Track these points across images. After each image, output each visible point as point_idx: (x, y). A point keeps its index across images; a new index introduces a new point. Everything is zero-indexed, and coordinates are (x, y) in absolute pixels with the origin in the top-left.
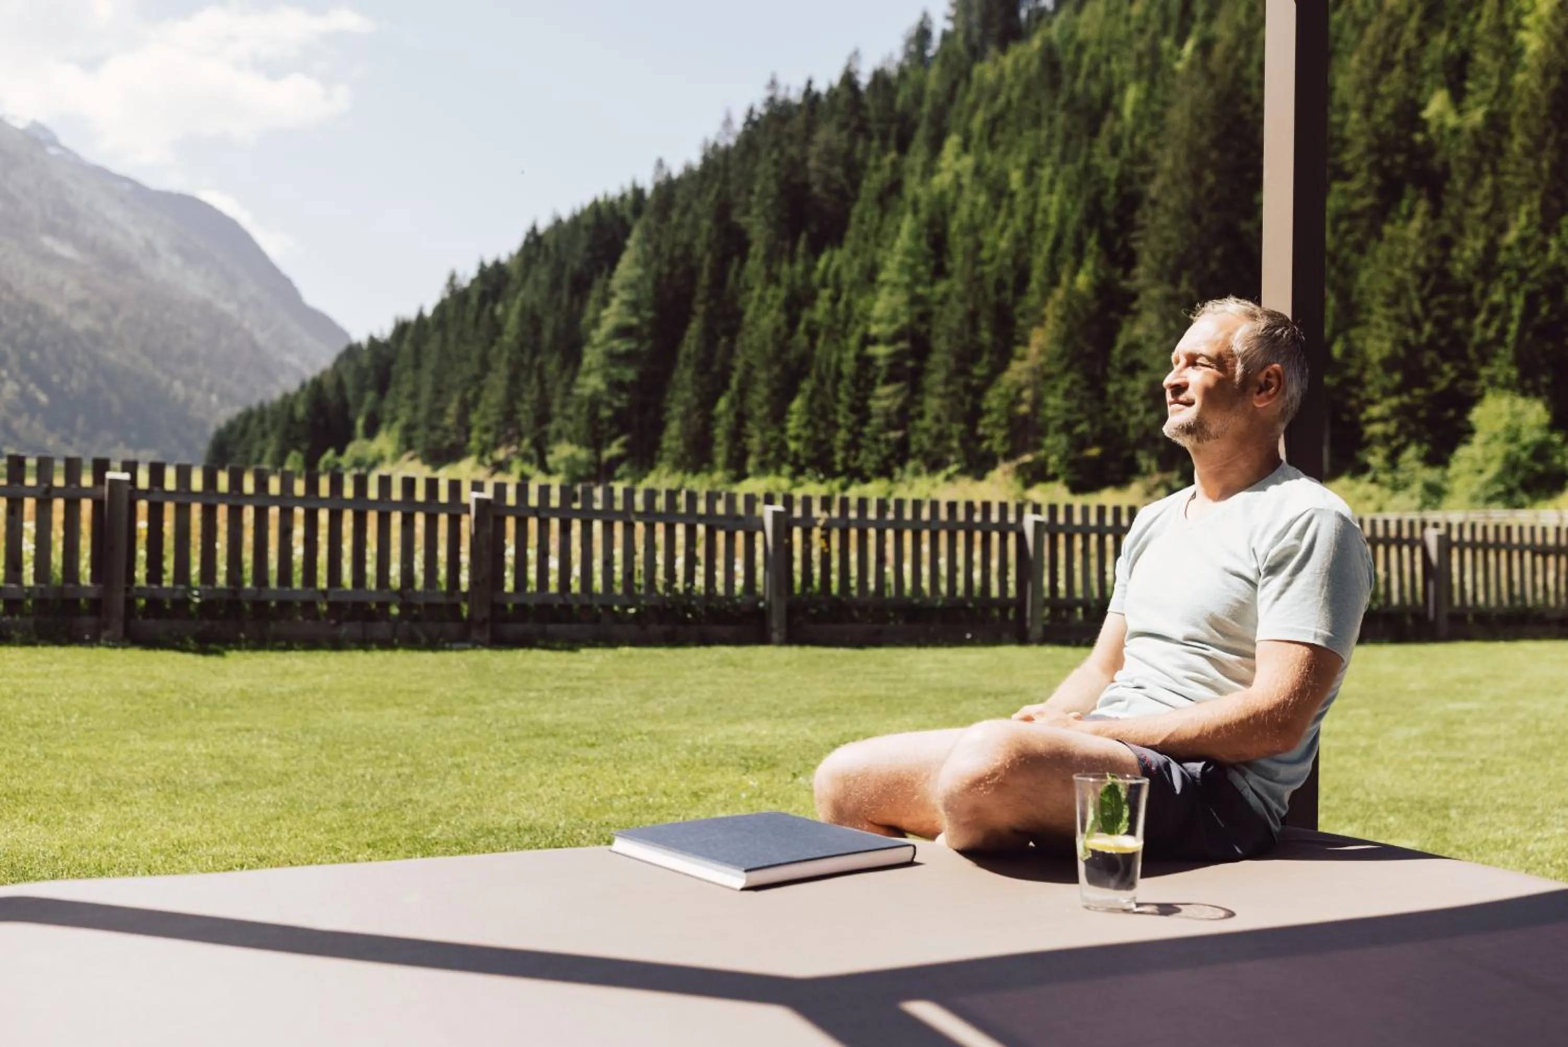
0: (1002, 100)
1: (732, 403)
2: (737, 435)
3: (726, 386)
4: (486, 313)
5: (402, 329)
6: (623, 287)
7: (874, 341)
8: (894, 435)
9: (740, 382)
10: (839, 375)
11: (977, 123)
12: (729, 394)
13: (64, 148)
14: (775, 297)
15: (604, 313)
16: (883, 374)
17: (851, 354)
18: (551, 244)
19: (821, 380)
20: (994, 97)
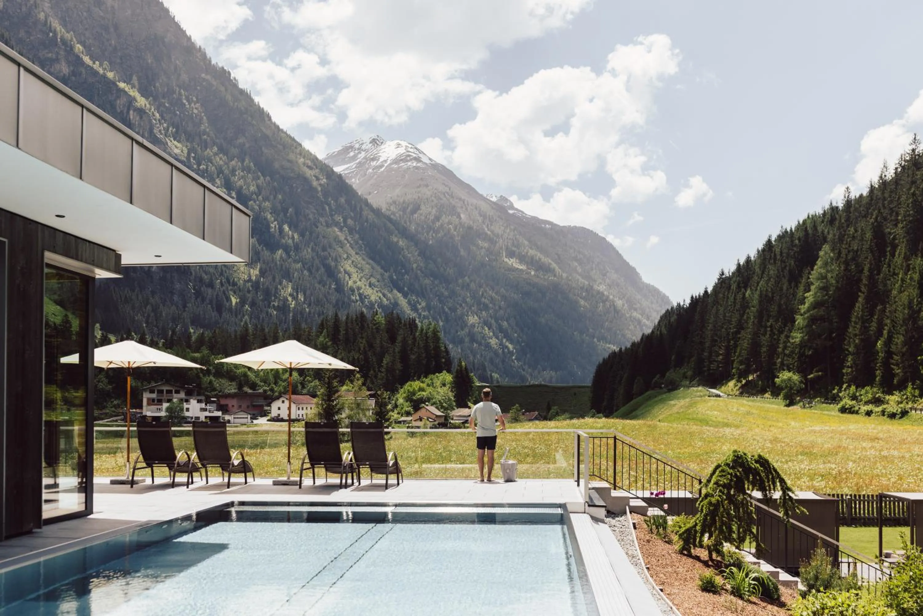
1: (885, 344)
2: (887, 364)
3: (881, 335)
4: (740, 296)
5: (695, 301)
6: (818, 279)
9: (889, 332)
12: (882, 339)
13: (517, 209)
14: (911, 279)
15: (807, 295)
18: (778, 250)
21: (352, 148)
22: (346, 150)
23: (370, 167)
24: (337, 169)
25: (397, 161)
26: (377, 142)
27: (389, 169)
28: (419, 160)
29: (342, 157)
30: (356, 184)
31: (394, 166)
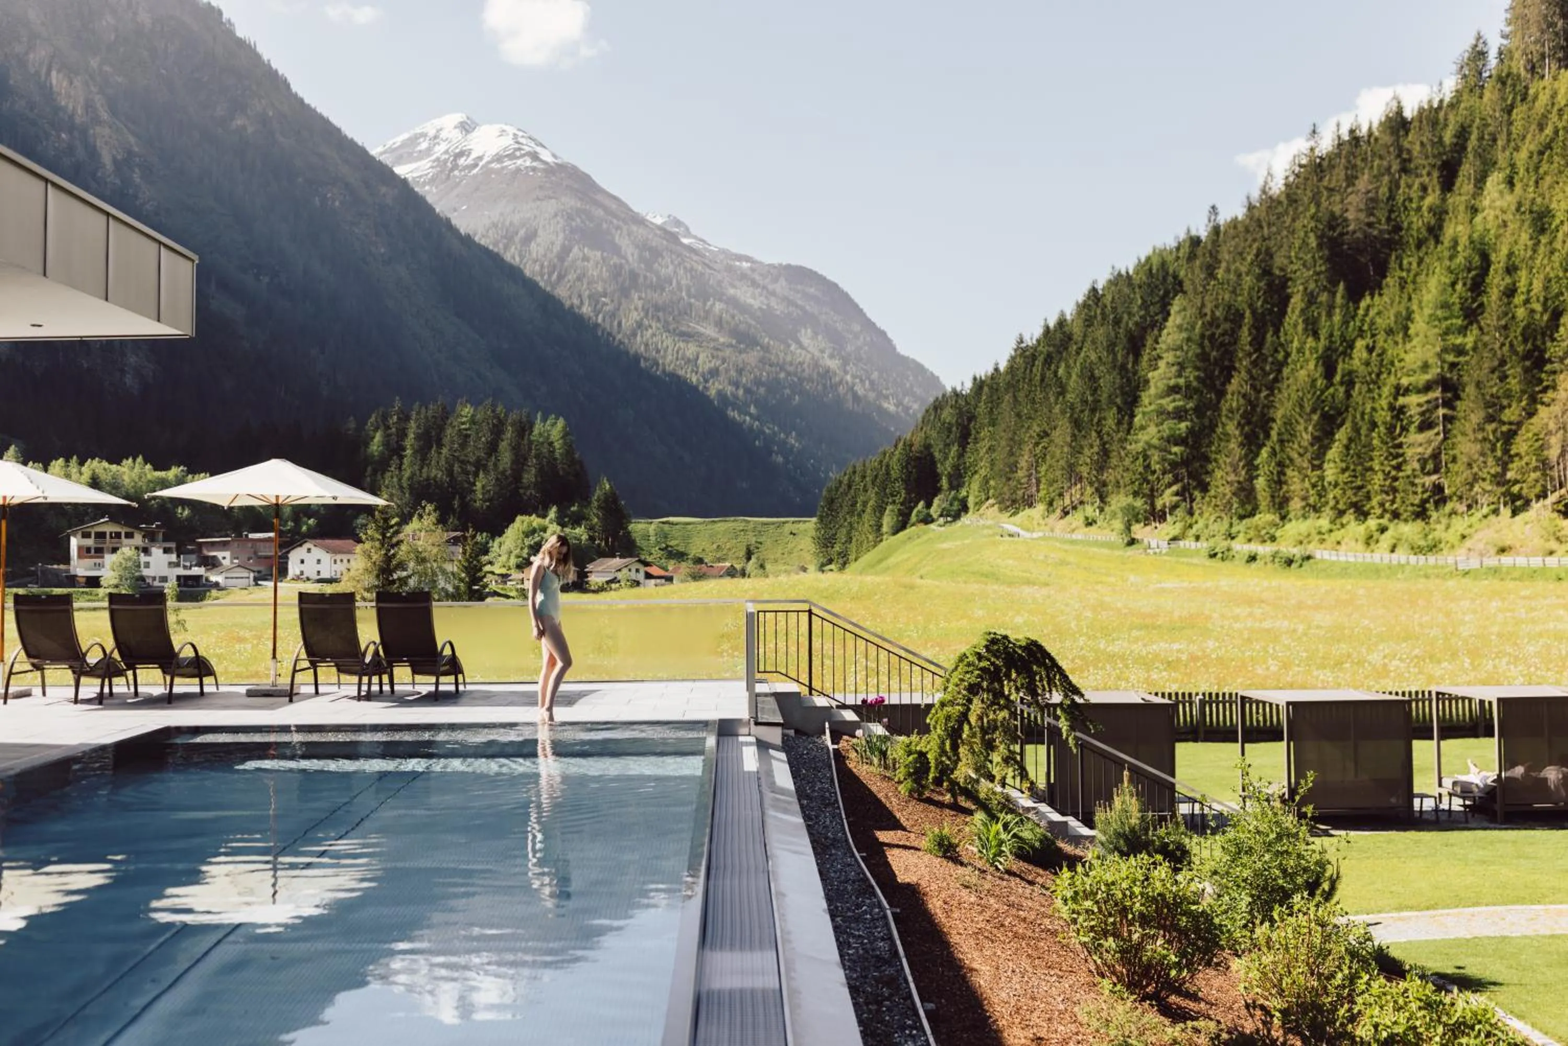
0: (1549, 131)
1: (1273, 453)
2: (1278, 481)
3: (1267, 437)
4: (1051, 374)
5: (979, 385)
6: (1169, 350)
7: (1407, 391)
8: (1429, 480)
9: (1280, 433)
10: (1374, 425)
11: (1522, 157)
12: (1270, 445)
13: (696, 238)
14: (1313, 349)
15: (1154, 374)
16: (1417, 420)
17: (1384, 403)
18: (1107, 302)
19: (1356, 429)
20: (1541, 127)
21: (424, 135)
22: (414, 140)
23: (455, 167)
24: (401, 170)
25: (498, 158)
26: (466, 127)
27: (487, 171)
28: (535, 156)
29: (408, 151)
30: (431, 194)
31: (495, 166)
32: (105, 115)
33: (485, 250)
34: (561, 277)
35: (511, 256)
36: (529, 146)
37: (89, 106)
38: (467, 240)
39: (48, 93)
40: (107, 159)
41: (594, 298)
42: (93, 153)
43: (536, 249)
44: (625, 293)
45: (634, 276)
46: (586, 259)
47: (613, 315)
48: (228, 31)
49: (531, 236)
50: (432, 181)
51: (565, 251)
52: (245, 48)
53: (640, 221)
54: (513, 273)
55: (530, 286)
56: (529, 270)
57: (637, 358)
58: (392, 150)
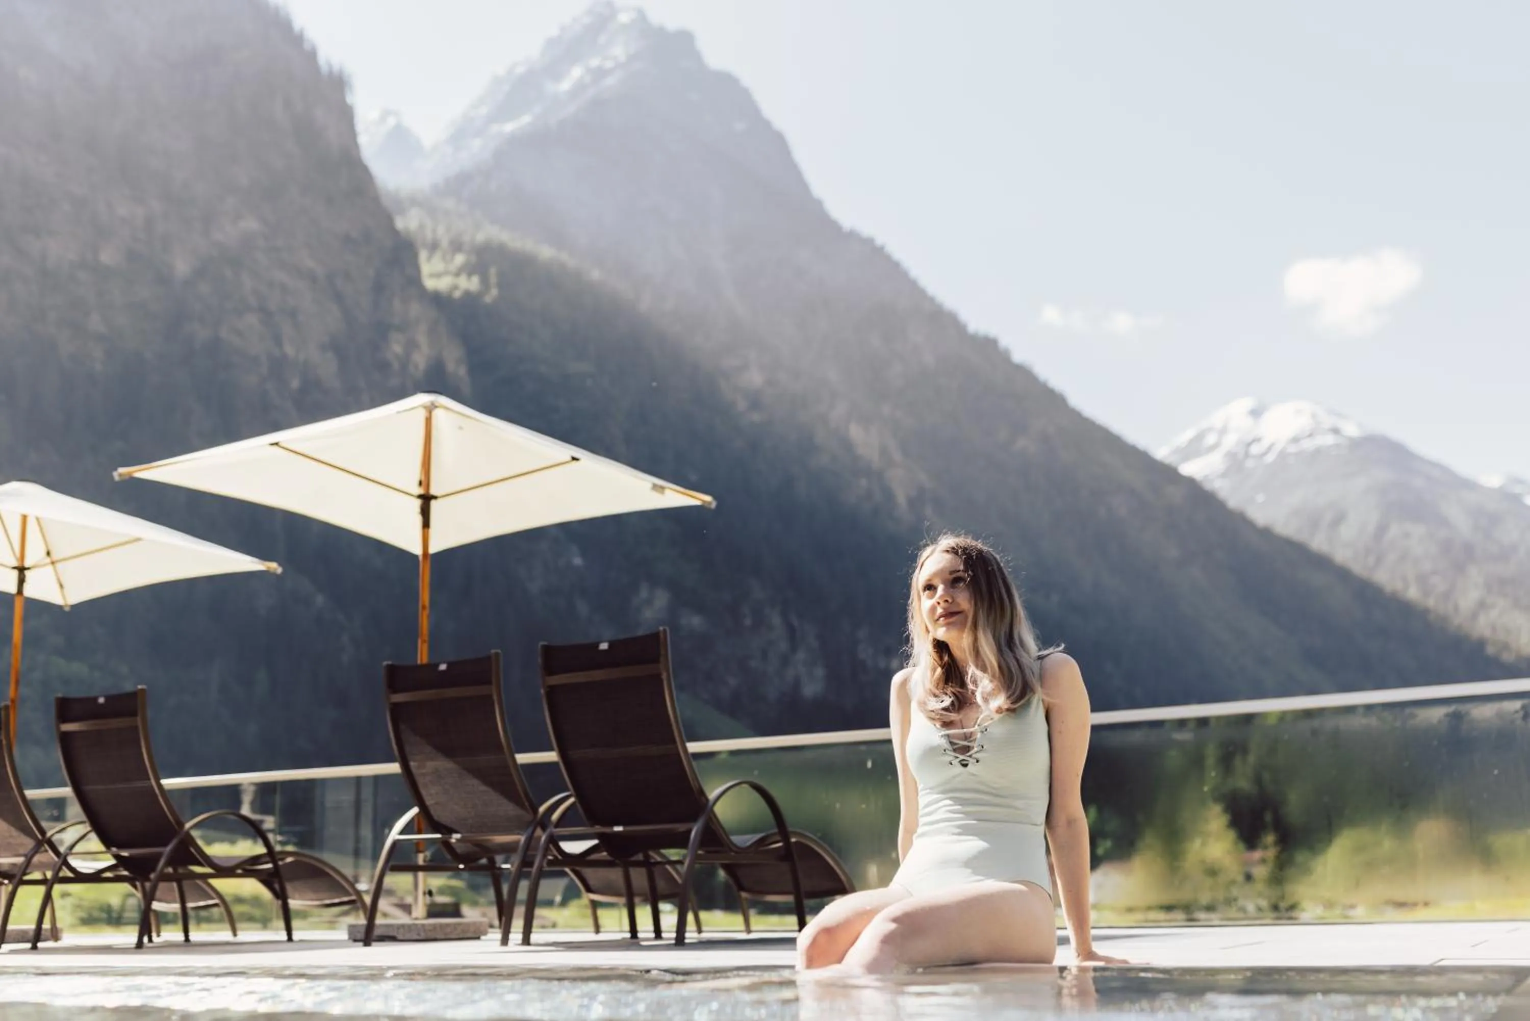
21: (1210, 430)
22: (1200, 437)
23: (1247, 455)
24: (1188, 469)
25: (1295, 440)
26: (1256, 413)
27: (1283, 455)
28: (1336, 431)
29: (1194, 449)
30: (1222, 488)
31: (1292, 449)
32: (897, 456)
33: (1289, 543)
34: (1379, 560)
35: (1318, 543)
36: (1328, 421)
37: (884, 451)
38: (1266, 533)
39: (847, 445)
40: (901, 499)
41: (1422, 579)
42: (889, 496)
43: (1347, 532)
44: (1459, 568)
45: (1469, 550)
46: (1407, 535)
47: (1447, 596)
48: (1004, 357)
49: (1339, 519)
50: (1224, 475)
51: (1382, 529)
52: (1024, 373)
53: (1469, 485)
54: (1322, 562)
55: (1343, 574)
56: (1342, 555)
57: (1481, 644)
58: (1177, 451)
